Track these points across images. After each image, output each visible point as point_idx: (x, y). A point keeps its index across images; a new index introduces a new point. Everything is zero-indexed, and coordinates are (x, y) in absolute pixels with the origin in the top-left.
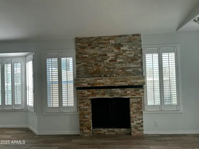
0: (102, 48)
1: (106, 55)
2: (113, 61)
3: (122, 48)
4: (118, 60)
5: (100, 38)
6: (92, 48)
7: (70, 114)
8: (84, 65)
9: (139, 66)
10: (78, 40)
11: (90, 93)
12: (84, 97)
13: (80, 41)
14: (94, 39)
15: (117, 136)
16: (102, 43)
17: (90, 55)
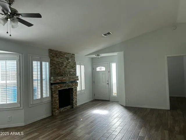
0: (61, 58)
1: (63, 63)
2: (66, 67)
3: (69, 60)
4: (68, 67)
5: (61, 52)
6: (57, 57)
7: (46, 102)
8: (54, 68)
9: (74, 71)
10: (51, 51)
11: (59, 86)
12: (57, 89)
13: (52, 52)
14: (58, 52)
15: (68, 111)
16: (61, 56)
17: (56, 62)
